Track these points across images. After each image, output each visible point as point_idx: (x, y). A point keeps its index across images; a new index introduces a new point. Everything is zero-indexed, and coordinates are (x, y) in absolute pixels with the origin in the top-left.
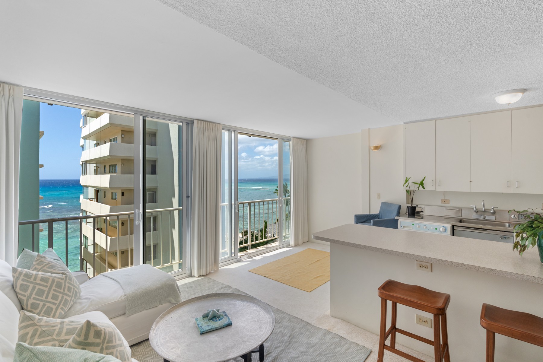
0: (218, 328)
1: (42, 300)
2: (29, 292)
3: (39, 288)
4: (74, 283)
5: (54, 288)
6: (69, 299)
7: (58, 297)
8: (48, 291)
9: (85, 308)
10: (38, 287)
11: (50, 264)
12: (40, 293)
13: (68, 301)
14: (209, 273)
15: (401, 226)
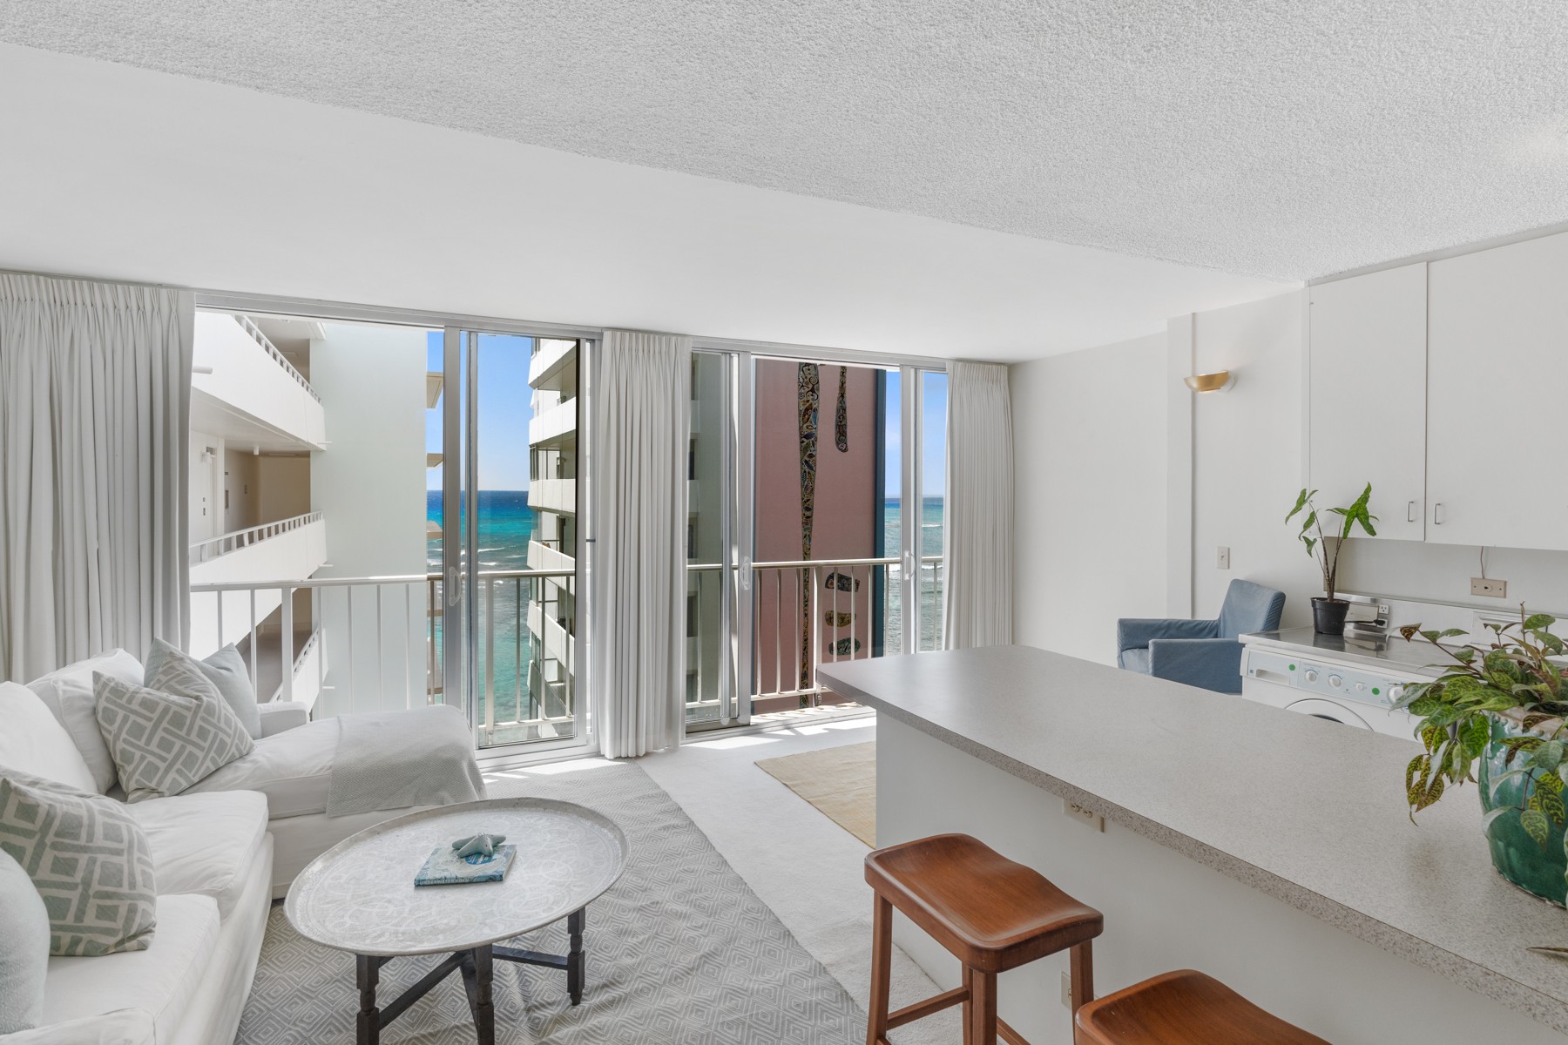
0: (463, 881)
1: (139, 746)
2: (116, 725)
3: (134, 721)
4: (219, 722)
5: (165, 724)
6: (200, 755)
7: (172, 744)
8: (151, 730)
9: (238, 782)
10: (133, 717)
11: (186, 675)
12: (137, 731)
13: (198, 759)
14: (647, 754)
15: (1252, 671)
